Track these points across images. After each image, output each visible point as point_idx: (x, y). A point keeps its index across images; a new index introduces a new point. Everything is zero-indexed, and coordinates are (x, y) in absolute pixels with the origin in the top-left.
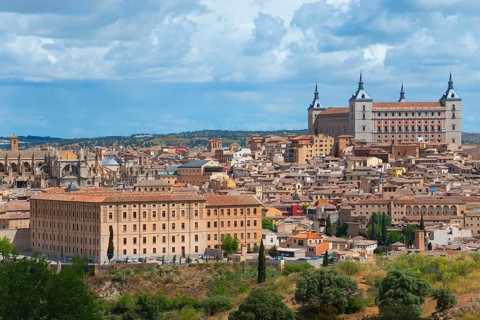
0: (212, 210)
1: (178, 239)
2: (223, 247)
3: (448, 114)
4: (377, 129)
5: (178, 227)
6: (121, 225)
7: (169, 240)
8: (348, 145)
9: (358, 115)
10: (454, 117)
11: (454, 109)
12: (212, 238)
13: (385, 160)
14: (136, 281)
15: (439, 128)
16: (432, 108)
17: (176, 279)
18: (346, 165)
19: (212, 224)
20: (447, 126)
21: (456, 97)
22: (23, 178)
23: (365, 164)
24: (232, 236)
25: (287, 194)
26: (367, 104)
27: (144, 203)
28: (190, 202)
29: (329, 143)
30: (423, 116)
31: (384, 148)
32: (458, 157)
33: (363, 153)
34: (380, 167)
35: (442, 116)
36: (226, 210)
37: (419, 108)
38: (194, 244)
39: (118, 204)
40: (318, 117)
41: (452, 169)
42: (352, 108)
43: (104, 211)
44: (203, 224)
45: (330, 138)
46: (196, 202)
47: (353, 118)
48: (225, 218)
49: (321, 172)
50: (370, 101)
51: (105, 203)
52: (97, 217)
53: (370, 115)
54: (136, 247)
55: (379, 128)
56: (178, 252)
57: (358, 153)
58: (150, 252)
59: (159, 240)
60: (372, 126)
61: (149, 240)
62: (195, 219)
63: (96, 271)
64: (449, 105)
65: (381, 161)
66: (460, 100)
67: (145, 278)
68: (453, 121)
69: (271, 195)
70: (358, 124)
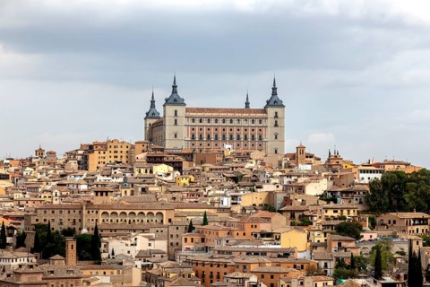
3: (270, 122)
4: (190, 136)
8: (143, 151)
9: (169, 121)
10: (276, 125)
11: (276, 116)
13: (177, 168)
15: (260, 136)
16: (253, 115)
20: (268, 134)
23: (151, 172)
25: (41, 201)
26: (180, 109)
29: (125, 149)
30: (243, 123)
34: (168, 175)
35: (264, 124)
37: (238, 115)
40: (153, 126)
50: (183, 105)
53: (183, 121)
55: (193, 136)
60: (184, 133)
64: (271, 112)
65: (171, 169)
66: (284, 107)
68: (276, 130)
69: (22, 203)
70: (169, 130)
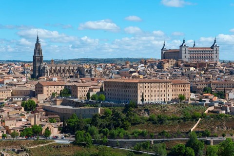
0: (174, 85)
1: (163, 96)
2: (179, 98)
3: (215, 52)
4: (190, 57)
5: (163, 91)
6: (144, 90)
7: (160, 96)
8: (181, 63)
9: (183, 52)
10: (216, 53)
11: (216, 50)
12: (174, 95)
13: (196, 69)
14: (153, 110)
15: (212, 57)
16: (209, 50)
17: (168, 109)
18: (182, 70)
19: (174, 90)
20: (214, 56)
21: (217, 45)
22: (72, 74)
23: (189, 70)
24: (183, 94)
26: (186, 48)
27: (152, 83)
28: (166, 82)
29: (175, 62)
30: (206, 52)
31: (195, 64)
32: (222, 67)
33: (188, 65)
34: (195, 71)
35: (213, 52)
36: (178, 85)
37: (204, 50)
38: (168, 97)
39: (143, 83)
40: (165, 53)
41: (221, 71)
42: (181, 50)
43: (139, 85)
44: (171, 90)
45: (175, 60)
46: (169, 82)
47: (181, 53)
48: (178, 88)
49: (174, 73)
50: (188, 47)
51: (139, 83)
52: (137, 87)
53: (187, 52)
54: (149, 98)
56: (163, 100)
57: (186, 66)
58: (154, 100)
59: (157, 96)
60: (188, 56)
61: (153, 96)
62: (168, 88)
63: (138, 107)
64: (215, 49)
65: (194, 69)
66: (218, 47)
67: (156, 109)
68: (217, 54)
70: (183, 55)
